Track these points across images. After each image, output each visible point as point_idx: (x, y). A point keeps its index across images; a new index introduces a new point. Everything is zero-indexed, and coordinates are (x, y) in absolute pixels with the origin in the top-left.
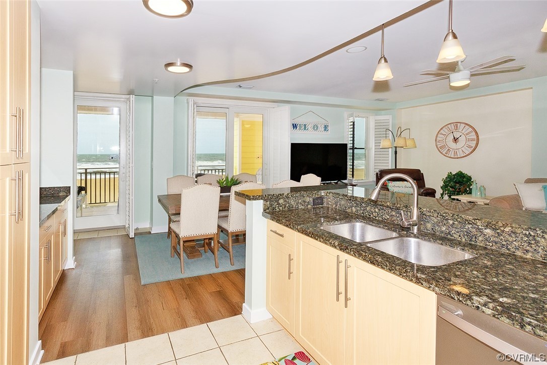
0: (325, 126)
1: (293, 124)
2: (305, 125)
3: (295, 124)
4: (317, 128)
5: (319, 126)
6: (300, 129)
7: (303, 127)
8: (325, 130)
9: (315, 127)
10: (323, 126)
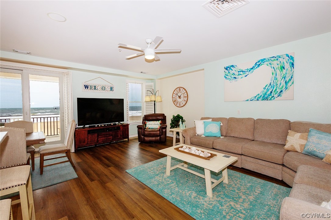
0: (111, 88)
1: (85, 86)
2: (95, 87)
3: (87, 86)
4: (105, 89)
5: (106, 87)
6: (91, 89)
7: (94, 88)
8: (111, 90)
9: (103, 88)
10: (109, 88)
